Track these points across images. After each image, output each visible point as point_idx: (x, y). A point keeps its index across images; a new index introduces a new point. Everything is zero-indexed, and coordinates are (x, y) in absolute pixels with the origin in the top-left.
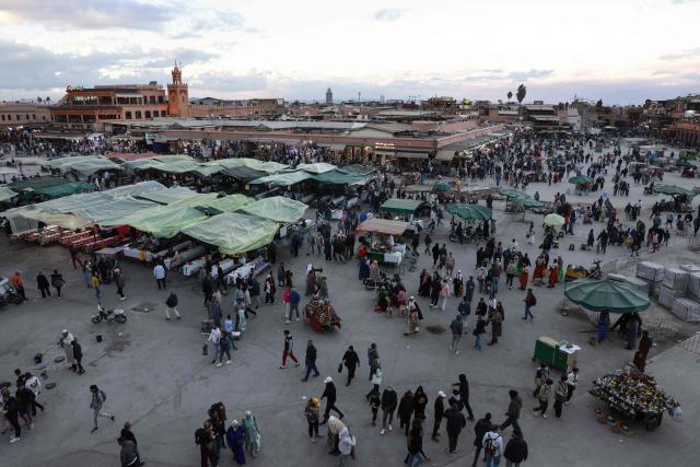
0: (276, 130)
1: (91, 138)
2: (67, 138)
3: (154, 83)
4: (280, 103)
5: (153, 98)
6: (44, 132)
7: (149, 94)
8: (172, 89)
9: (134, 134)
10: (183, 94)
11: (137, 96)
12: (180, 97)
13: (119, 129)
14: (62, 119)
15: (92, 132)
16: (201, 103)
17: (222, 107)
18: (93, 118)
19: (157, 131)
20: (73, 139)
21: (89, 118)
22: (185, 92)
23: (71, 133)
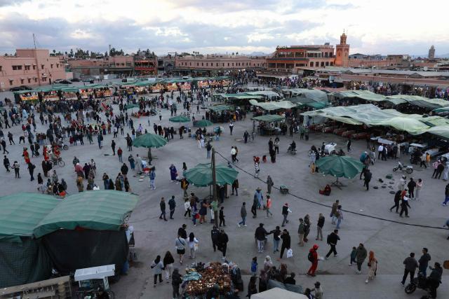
0: (426, 77)
1: (291, 77)
2: (276, 77)
3: (328, 44)
4: (405, 58)
5: (326, 53)
6: (263, 73)
7: (324, 51)
8: (339, 48)
9: (321, 76)
10: (346, 51)
11: (318, 52)
12: (344, 53)
13: (308, 73)
14: (273, 65)
15: (292, 74)
16: (355, 57)
17: (369, 60)
18: (292, 65)
19: (335, 75)
20: (280, 77)
21: (290, 66)
22: (348, 50)
23: (278, 74)
